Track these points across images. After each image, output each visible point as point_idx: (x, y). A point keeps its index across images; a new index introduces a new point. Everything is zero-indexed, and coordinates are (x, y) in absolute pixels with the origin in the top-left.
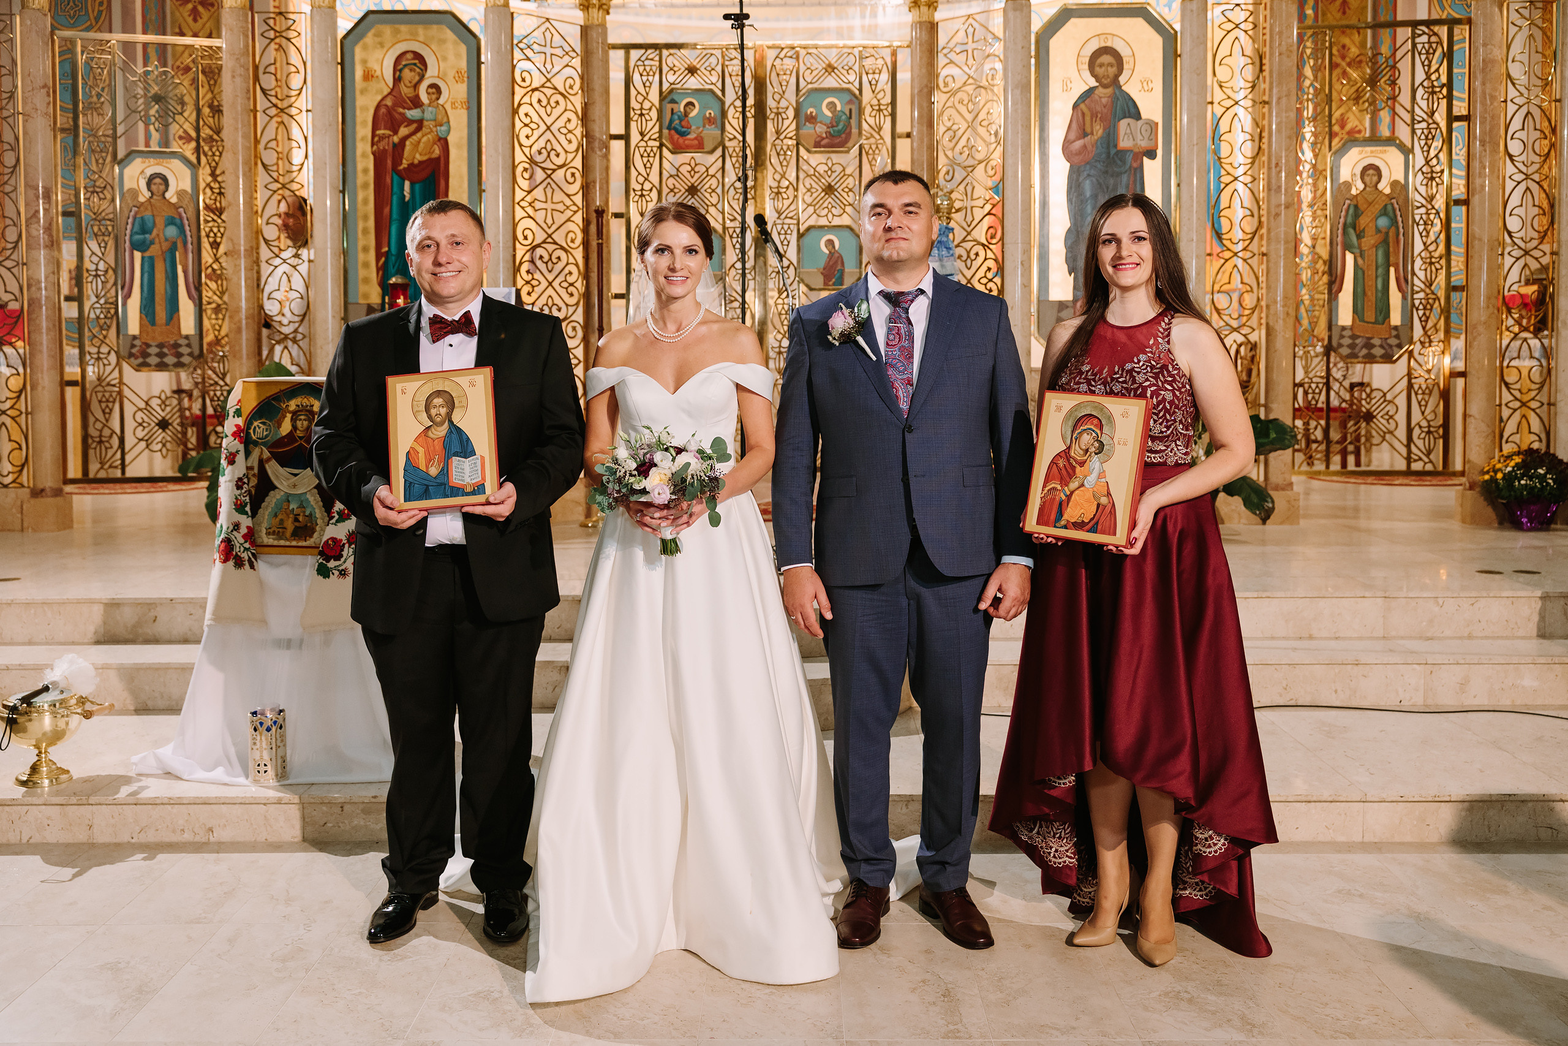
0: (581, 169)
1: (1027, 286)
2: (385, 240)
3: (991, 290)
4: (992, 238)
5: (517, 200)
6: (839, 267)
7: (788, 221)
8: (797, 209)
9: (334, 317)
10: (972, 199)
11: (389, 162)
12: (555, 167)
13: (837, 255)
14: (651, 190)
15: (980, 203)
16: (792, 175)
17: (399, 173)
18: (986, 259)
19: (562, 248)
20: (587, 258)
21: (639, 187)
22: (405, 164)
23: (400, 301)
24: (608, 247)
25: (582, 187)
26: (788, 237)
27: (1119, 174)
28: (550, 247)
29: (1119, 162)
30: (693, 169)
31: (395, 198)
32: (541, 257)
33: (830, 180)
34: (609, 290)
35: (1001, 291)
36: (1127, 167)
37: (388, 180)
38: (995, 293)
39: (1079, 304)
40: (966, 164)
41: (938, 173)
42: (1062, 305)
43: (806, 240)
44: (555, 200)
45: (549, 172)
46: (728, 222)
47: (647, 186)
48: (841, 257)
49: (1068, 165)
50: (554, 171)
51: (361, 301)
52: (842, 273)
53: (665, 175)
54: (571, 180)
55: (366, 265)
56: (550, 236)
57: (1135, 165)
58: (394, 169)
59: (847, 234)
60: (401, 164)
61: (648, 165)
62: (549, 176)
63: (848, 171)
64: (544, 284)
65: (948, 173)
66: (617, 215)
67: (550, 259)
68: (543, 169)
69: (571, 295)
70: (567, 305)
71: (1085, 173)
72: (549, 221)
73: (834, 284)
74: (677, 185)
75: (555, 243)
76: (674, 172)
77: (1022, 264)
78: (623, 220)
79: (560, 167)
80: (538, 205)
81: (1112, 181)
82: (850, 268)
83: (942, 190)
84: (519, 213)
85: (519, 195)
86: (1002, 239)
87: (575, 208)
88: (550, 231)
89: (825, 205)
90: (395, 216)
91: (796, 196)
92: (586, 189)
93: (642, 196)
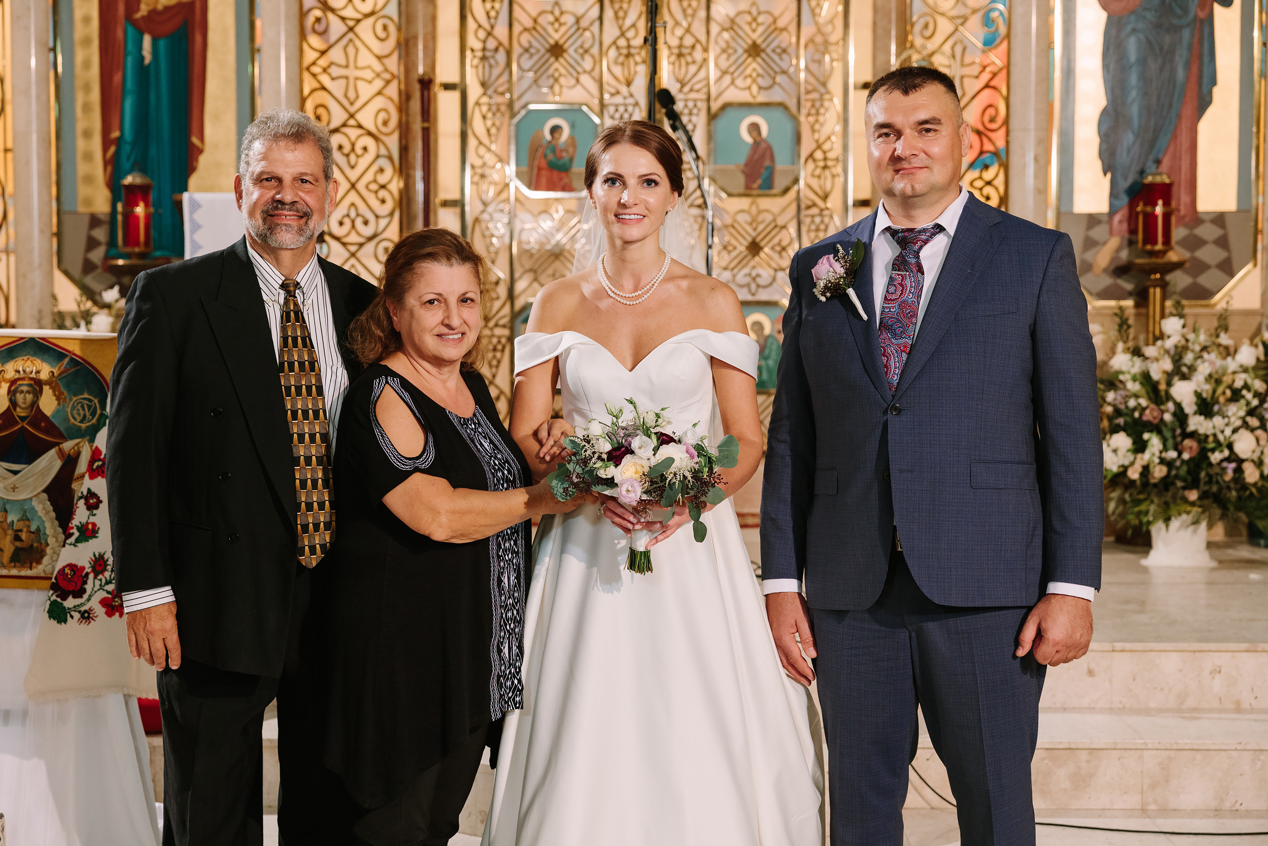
0: (395, 17)
1: (1042, 190)
2: (115, 122)
3: (988, 198)
4: (992, 120)
5: (306, 63)
6: (767, 163)
7: (693, 95)
8: (707, 78)
9: (41, 232)
10: (963, 65)
11: (121, 8)
12: (359, 16)
13: (763, 145)
14: (496, 50)
15: (976, 70)
16: (699, 29)
17: (135, 23)
18: (982, 153)
19: (370, 134)
20: (404, 149)
21: (478, 45)
22: (144, 10)
23: (140, 210)
24: (436, 133)
25: (399, 44)
26: (694, 119)
27: (1178, 29)
28: (353, 133)
29: (1178, 11)
30: (557, 20)
31: (130, 61)
32: (340, 147)
33: (755, 36)
34: (436, 195)
35: (1004, 199)
36: (1191, 15)
37: (120, 33)
38: (994, 203)
39: (1117, 218)
40: (953, 13)
41: (912, 25)
42: (1092, 220)
43: (721, 123)
44: (360, 63)
45: (351, 23)
46: (606, 96)
47: (491, 44)
48: (769, 148)
49: (1103, 15)
50: (358, 21)
51: (81, 209)
52: (771, 171)
53: (517, 28)
54: (382, 34)
55: (88, 157)
56: (352, 116)
57: (1202, 15)
58: (129, 17)
59: (778, 115)
60: (138, 10)
61: (493, 14)
62: (351, 29)
63: (781, 24)
64: (344, 186)
65: (926, 26)
66: (447, 87)
67: (353, 150)
68: (343, 19)
69: (383, 201)
70: (377, 217)
71: (1129, 28)
72: (352, 95)
73: (760, 188)
74: (535, 43)
75: (360, 126)
76: (529, 24)
77: (1036, 159)
78: (455, 95)
79: (367, 16)
80: (335, 71)
81: (1167, 39)
82: (781, 164)
83: (919, 52)
84: (309, 84)
85: (310, 56)
86: (1006, 122)
87: (387, 76)
88: (352, 109)
89: (748, 72)
90: (130, 84)
91: (705, 60)
92: (405, 47)
93: (484, 58)
